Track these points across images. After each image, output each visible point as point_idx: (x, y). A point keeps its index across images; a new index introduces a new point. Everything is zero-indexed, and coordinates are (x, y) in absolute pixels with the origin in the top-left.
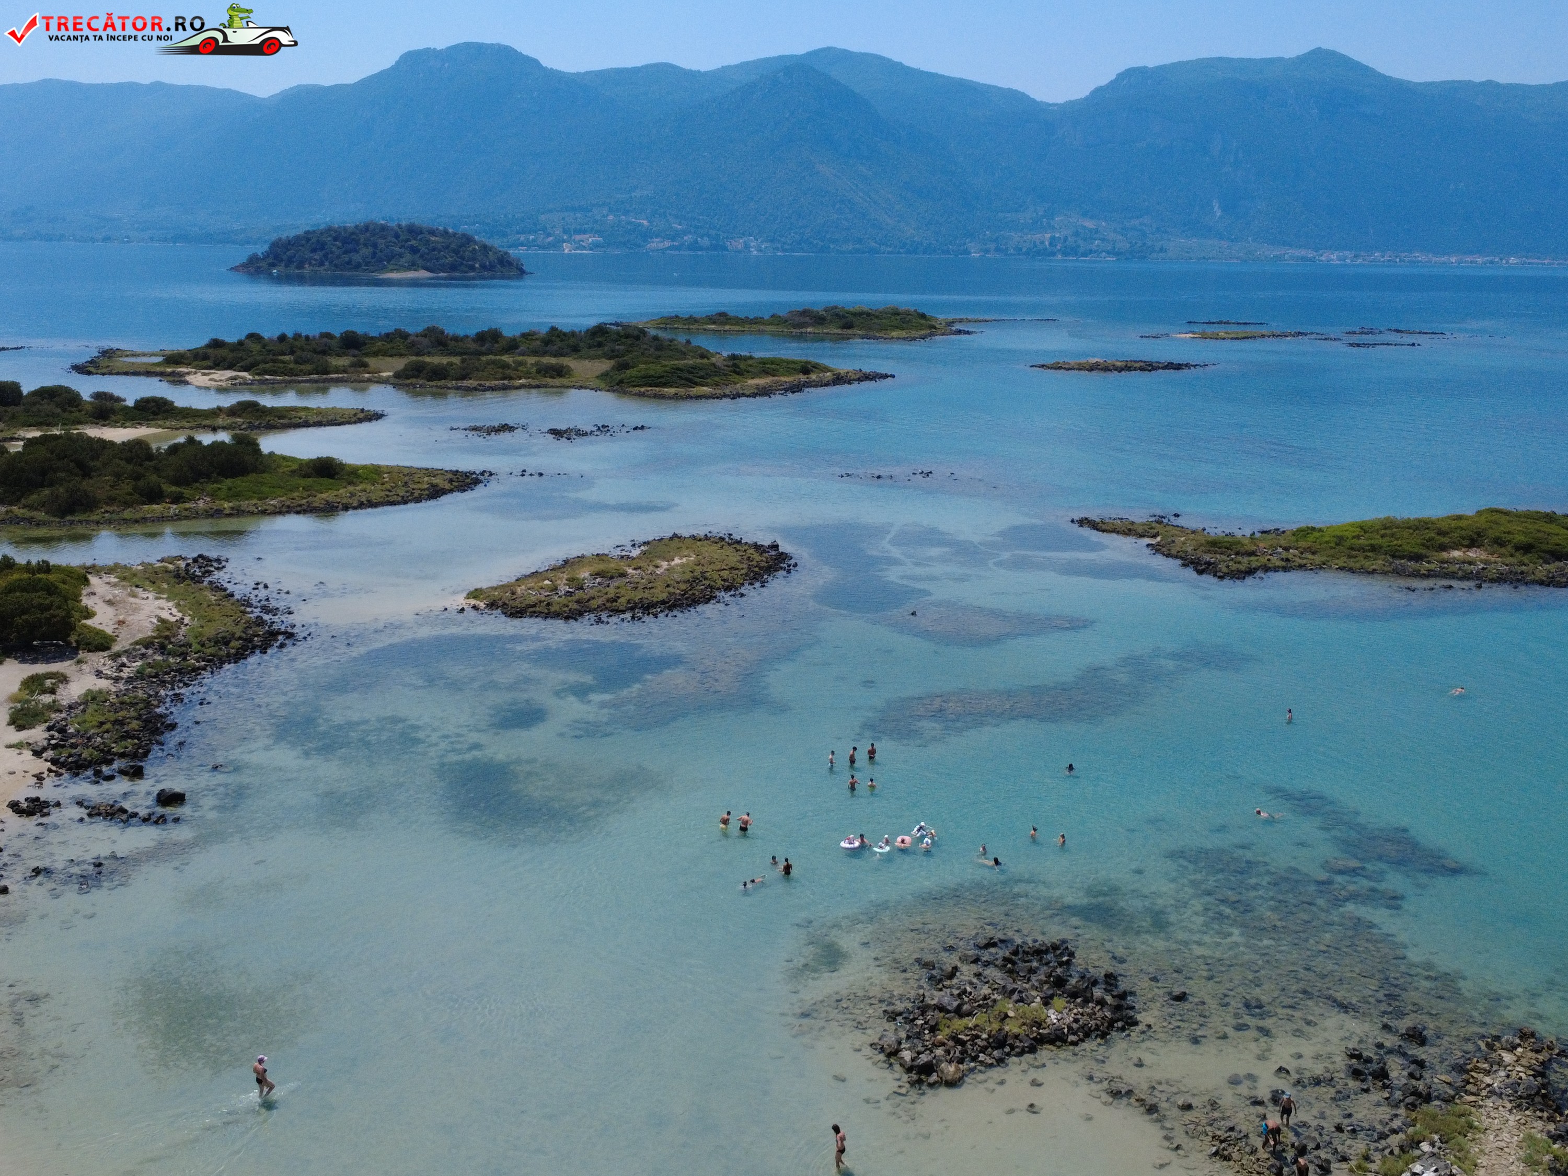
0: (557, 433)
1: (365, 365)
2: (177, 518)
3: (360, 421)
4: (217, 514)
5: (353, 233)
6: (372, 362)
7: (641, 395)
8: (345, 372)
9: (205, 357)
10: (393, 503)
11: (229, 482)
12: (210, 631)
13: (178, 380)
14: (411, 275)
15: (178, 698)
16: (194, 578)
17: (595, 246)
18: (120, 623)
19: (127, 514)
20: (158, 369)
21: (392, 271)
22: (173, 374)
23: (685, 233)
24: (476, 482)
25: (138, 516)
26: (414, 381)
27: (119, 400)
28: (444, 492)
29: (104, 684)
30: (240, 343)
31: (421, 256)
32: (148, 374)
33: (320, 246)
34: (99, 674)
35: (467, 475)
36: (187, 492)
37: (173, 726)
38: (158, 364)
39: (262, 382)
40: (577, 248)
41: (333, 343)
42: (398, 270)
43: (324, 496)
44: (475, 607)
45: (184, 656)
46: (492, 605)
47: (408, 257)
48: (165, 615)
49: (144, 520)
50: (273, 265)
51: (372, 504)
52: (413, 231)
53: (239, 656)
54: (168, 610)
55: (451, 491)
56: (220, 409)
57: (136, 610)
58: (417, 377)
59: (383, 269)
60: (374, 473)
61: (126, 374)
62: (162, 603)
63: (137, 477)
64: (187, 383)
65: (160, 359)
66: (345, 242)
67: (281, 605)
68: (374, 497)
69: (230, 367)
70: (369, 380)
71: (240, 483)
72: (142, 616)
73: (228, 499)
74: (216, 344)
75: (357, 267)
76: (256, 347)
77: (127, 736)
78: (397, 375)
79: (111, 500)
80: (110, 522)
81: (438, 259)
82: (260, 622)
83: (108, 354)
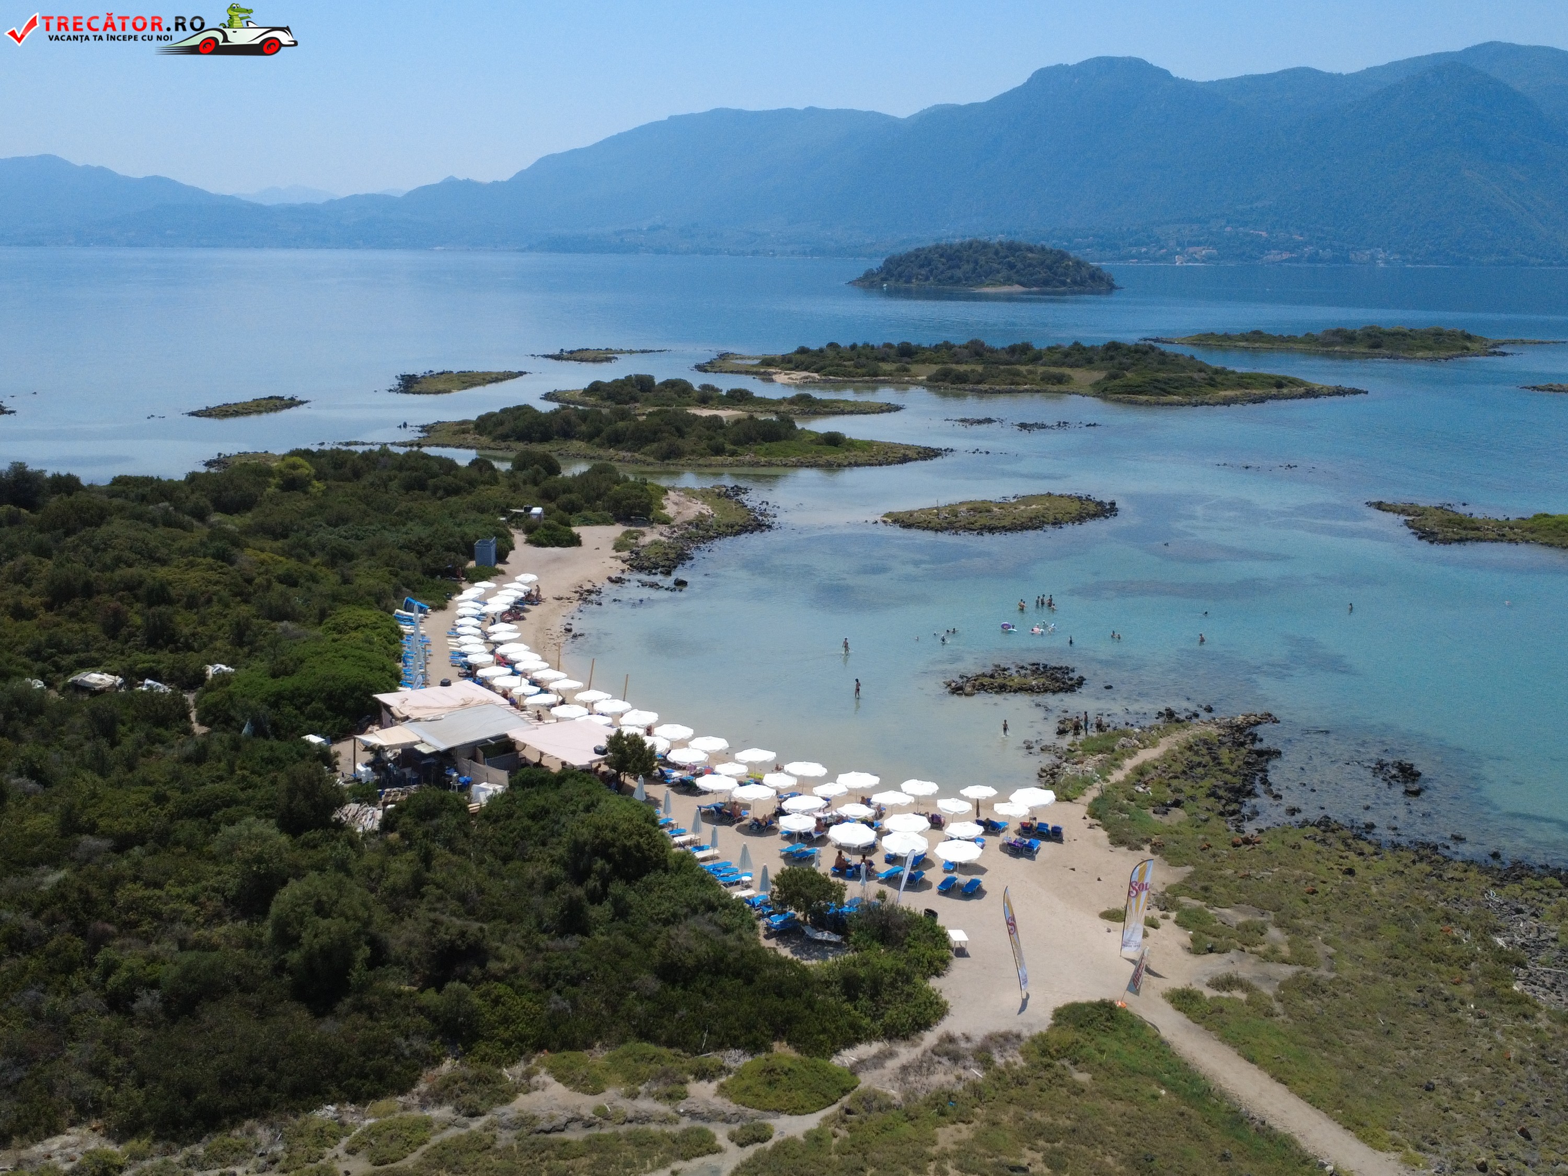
0: (1023, 426)
1: (907, 370)
2: (731, 465)
3: (882, 411)
4: (757, 464)
5: (958, 251)
6: (914, 368)
7: (1118, 401)
8: (890, 375)
9: (790, 361)
10: (871, 465)
11: (767, 445)
12: (726, 521)
13: (767, 378)
14: (1005, 289)
15: (698, 548)
16: (728, 497)
17: (1210, 258)
18: (679, 513)
19: (701, 461)
20: (755, 370)
21: (988, 285)
22: (765, 373)
23: (1305, 244)
24: (940, 454)
25: (708, 462)
26: (940, 383)
27: (717, 390)
28: (910, 460)
29: (663, 539)
30: (821, 350)
31: (1017, 272)
32: (747, 373)
33: (928, 262)
34: (661, 534)
35: (933, 450)
36: (740, 450)
37: (692, 558)
38: (753, 366)
39: (826, 381)
40: (1189, 261)
41: (892, 352)
42: (993, 285)
43: (827, 457)
44: (885, 522)
45: (708, 531)
46: (895, 521)
47: (1004, 273)
48: (704, 512)
49: (710, 465)
50: (884, 280)
51: (857, 465)
52: (1012, 248)
53: (738, 533)
54: (706, 510)
55: (916, 459)
56: (784, 399)
57: (689, 508)
58: (943, 380)
59: (981, 284)
60: (868, 445)
61: (732, 372)
62: (705, 506)
63: (711, 438)
64: (772, 381)
65: (756, 362)
66: (950, 258)
67: (771, 513)
68: (859, 460)
69: (806, 369)
70: (908, 382)
71: (774, 445)
72: (691, 511)
73: (765, 455)
74: (803, 351)
75: (958, 281)
76: (831, 353)
77: (668, 559)
78: (930, 379)
79: (693, 452)
80: (690, 465)
81: (1032, 275)
82: (756, 519)
83: (724, 357)
